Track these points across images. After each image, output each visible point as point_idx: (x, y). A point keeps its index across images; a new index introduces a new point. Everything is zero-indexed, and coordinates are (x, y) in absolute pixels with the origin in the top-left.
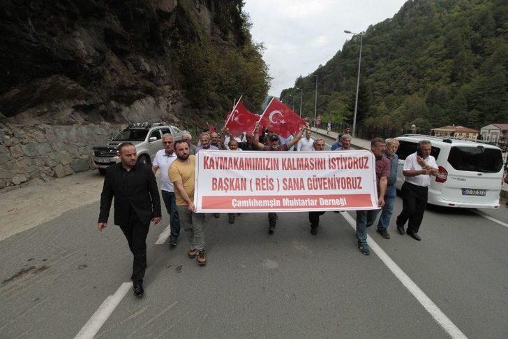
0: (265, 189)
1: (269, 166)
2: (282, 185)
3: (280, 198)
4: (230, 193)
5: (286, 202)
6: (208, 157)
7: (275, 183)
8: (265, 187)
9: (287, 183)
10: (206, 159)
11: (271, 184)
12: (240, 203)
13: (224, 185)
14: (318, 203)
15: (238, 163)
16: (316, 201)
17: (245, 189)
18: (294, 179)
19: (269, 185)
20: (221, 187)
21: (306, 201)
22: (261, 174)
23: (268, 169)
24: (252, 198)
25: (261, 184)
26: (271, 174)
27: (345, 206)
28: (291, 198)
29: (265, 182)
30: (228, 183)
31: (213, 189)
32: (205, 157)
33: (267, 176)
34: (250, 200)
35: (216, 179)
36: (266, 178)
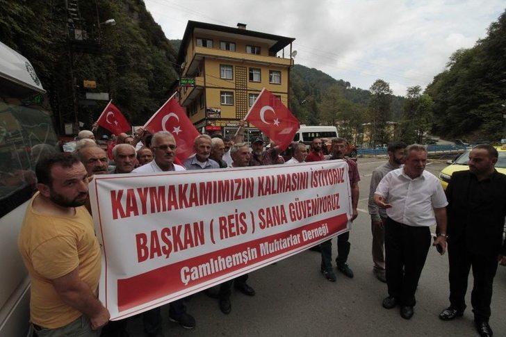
0: (234, 234)
1: (240, 193)
2: (257, 220)
3: (255, 244)
4: (177, 256)
5: (264, 248)
6: (121, 193)
7: (248, 221)
8: (234, 230)
9: (265, 217)
10: (116, 196)
11: (243, 223)
12: (196, 272)
13: (162, 244)
15: (188, 195)
16: (298, 236)
17: (203, 243)
18: (273, 208)
19: (240, 225)
20: (156, 250)
21: (288, 239)
22: (225, 208)
23: (238, 198)
24: (214, 255)
25: (227, 226)
26: (243, 205)
27: (327, 235)
28: (270, 239)
29: (233, 221)
30: (171, 238)
31: (141, 259)
32: (113, 193)
33: (236, 211)
34: (212, 260)
35: (143, 236)
36: (234, 213)
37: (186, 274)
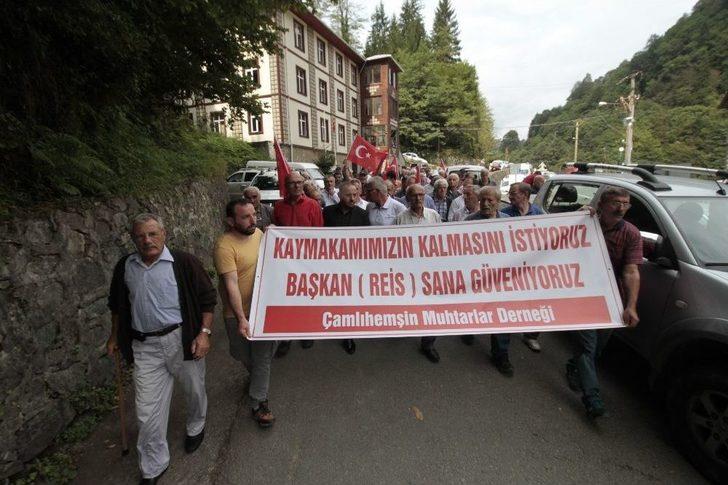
0: (387, 294)
1: (395, 251)
2: (420, 284)
3: (416, 309)
4: (321, 300)
5: (429, 317)
6: (283, 240)
7: (407, 282)
8: (387, 289)
9: (431, 281)
10: (279, 242)
11: (399, 283)
12: (338, 321)
13: (309, 286)
14: (495, 317)
15: (338, 248)
16: (490, 314)
17: (350, 294)
18: (444, 273)
19: (396, 286)
20: (303, 290)
21: (470, 315)
22: (380, 266)
23: (392, 256)
24: (362, 309)
25: (379, 284)
26: (399, 265)
27: (552, 323)
28: (439, 309)
29: (387, 280)
30: (318, 283)
31: (289, 294)
32: (277, 239)
33: (391, 270)
34: (358, 313)
35: (294, 276)
36: (389, 272)
37: (328, 319)
